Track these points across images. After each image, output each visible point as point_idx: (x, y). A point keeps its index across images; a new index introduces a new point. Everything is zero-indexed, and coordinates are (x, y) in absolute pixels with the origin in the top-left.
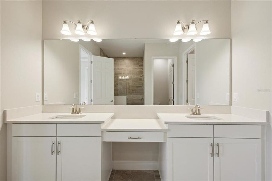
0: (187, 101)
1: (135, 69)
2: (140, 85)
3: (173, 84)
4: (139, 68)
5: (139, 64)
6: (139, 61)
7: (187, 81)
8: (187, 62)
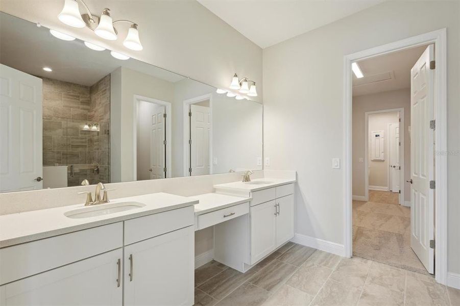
0: (190, 170)
1: (71, 107)
2: (83, 142)
3: (164, 145)
4: (82, 106)
5: (81, 100)
6: (79, 93)
7: (190, 142)
8: (190, 114)
